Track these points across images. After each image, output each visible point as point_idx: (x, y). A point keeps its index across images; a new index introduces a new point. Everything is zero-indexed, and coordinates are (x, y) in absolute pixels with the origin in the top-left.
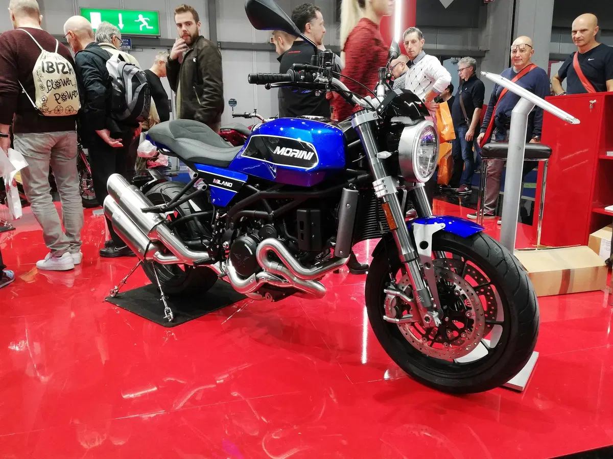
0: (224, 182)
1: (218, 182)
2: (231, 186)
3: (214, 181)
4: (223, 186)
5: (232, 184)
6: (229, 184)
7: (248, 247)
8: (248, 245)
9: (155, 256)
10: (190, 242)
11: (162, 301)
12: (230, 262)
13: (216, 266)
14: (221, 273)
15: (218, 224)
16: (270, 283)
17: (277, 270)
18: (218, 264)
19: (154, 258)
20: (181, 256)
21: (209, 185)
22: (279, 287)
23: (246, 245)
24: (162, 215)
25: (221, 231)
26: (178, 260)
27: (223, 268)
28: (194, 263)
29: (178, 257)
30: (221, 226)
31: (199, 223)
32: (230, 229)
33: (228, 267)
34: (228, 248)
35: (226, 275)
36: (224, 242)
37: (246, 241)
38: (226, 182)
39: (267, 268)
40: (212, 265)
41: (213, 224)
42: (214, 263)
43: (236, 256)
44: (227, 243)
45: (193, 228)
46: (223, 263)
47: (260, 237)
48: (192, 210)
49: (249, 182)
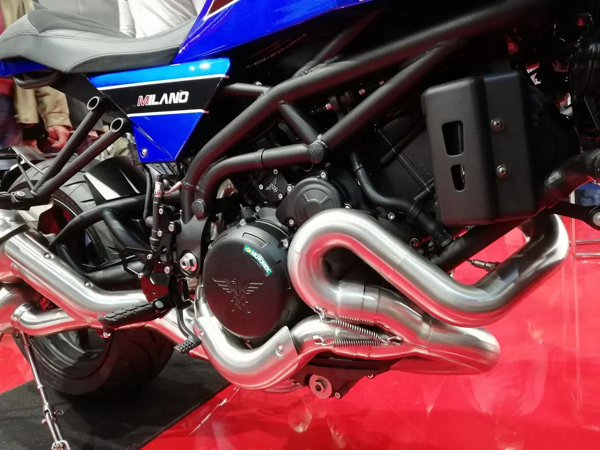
0: (165, 96)
1: (151, 100)
2: (185, 100)
3: (141, 101)
4: (164, 107)
5: (187, 93)
6: (178, 98)
7: (254, 254)
8: (253, 248)
9: (15, 319)
10: (100, 274)
11: (46, 423)
12: (204, 307)
13: (169, 322)
14: (185, 338)
15: (161, 211)
16: (337, 351)
17: (361, 308)
18: (172, 315)
19: (13, 322)
20: (79, 309)
21: (129, 116)
22: (370, 360)
23: (248, 250)
24: (23, 213)
25: (171, 228)
26: (71, 319)
27: (186, 323)
28: (103, 322)
29: (70, 312)
30: (171, 215)
31: (116, 225)
32: (195, 218)
33: (200, 320)
34: (193, 269)
35: (199, 343)
36: (182, 255)
37: (247, 239)
38: (172, 95)
39: (329, 305)
40: (158, 320)
41: (148, 215)
42: (162, 314)
43: (222, 284)
44: (189, 257)
45: (108, 242)
46: (184, 311)
47: (285, 222)
48: (99, 199)
49: (234, 75)
